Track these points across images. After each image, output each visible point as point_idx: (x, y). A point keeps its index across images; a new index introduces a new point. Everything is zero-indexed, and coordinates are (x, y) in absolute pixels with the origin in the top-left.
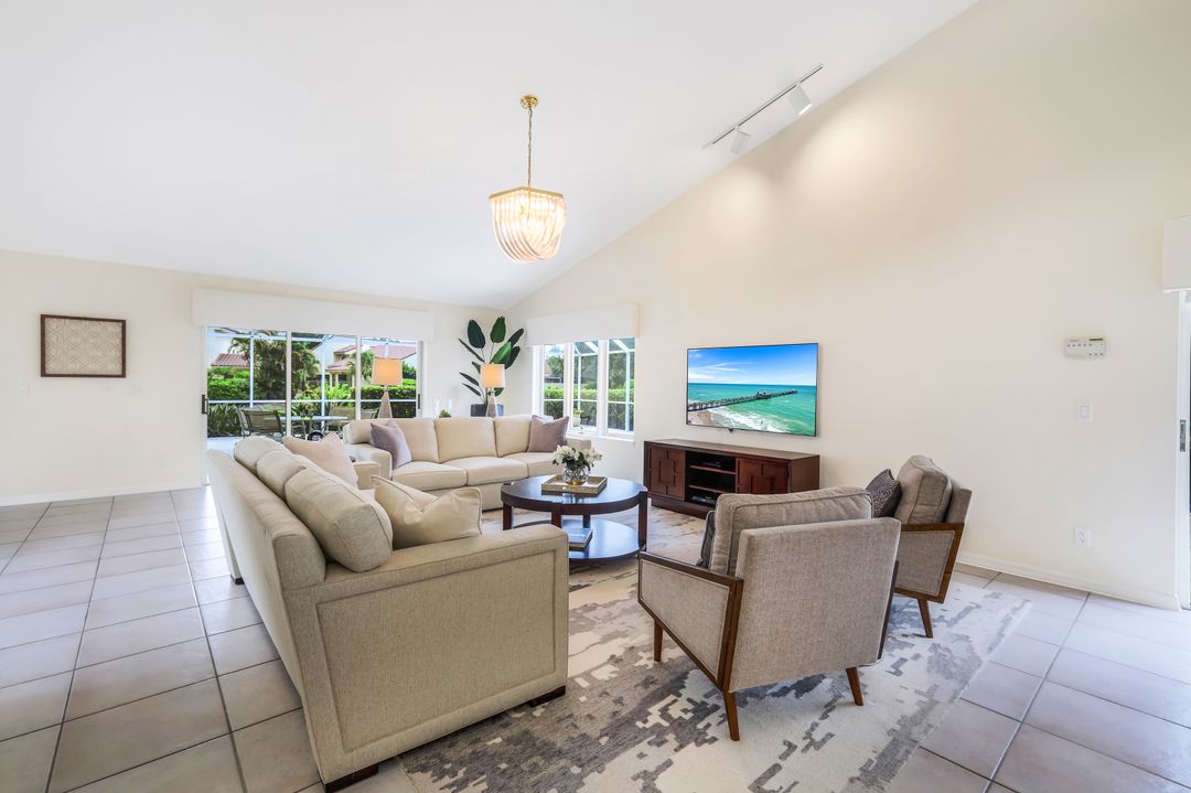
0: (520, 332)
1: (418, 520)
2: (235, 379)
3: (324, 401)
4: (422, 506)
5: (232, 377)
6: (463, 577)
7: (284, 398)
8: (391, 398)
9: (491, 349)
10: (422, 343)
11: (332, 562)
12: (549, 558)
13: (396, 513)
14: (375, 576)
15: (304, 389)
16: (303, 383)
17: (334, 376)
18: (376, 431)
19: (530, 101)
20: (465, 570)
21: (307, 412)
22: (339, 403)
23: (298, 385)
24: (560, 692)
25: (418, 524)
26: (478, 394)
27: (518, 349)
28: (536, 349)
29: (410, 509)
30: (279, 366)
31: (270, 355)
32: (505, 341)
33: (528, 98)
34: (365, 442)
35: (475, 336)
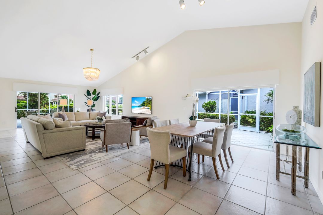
0: (100, 93)
1: (60, 124)
2: (21, 103)
3: (50, 109)
4: (61, 122)
5: (20, 103)
6: (67, 132)
7: (38, 109)
8: (65, 108)
9: (92, 96)
10: (75, 95)
11: (45, 129)
12: (82, 130)
13: (56, 123)
14: (52, 131)
15: (44, 106)
16: (44, 105)
17: (54, 102)
18: (59, 114)
19: (92, 50)
20: (67, 131)
21: (44, 112)
22: (54, 110)
23: (42, 105)
24: (84, 150)
25: (60, 125)
26: (89, 107)
27: (99, 96)
28: (103, 97)
29: (59, 123)
30: (36, 100)
31: (33, 96)
32: (96, 95)
33: (92, 49)
34: (58, 117)
35: (88, 93)
